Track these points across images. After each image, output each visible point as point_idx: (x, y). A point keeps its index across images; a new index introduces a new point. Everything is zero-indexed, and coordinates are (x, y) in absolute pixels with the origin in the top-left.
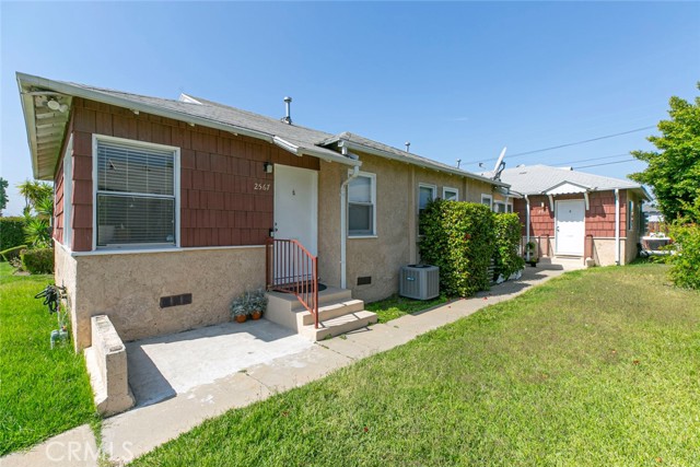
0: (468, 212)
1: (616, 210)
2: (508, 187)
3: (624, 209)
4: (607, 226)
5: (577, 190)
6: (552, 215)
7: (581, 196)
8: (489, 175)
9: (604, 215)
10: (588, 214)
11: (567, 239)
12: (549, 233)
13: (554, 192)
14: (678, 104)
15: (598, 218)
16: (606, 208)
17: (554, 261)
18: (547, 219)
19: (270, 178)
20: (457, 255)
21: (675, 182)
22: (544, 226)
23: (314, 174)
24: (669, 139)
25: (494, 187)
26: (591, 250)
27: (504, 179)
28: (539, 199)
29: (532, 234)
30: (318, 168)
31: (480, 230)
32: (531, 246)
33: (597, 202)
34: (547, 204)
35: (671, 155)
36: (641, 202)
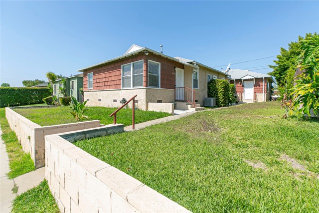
0: (224, 82)
1: (263, 84)
2: (230, 76)
3: (266, 84)
4: (261, 90)
5: (252, 78)
6: (243, 86)
7: (252, 80)
8: (224, 72)
9: (259, 86)
10: (255, 86)
11: (248, 95)
12: (242, 92)
13: (244, 78)
14: (283, 50)
15: (258, 87)
16: (260, 84)
17: (244, 101)
19: (175, 72)
20: (220, 95)
21: (281, 75)
22: (240, 90)
23: (183, 70)
24: (280, 61)
25: (226, 76)
26: (255, 98)
27: (229, 74)
28: (239, 81)
29: (236, 93)
30: (183, 68)
31: (226, 88)
32: (236, 97)
33: (258, 81)
34: (241, 82)
35: (280, 66)
36: (272, 83)
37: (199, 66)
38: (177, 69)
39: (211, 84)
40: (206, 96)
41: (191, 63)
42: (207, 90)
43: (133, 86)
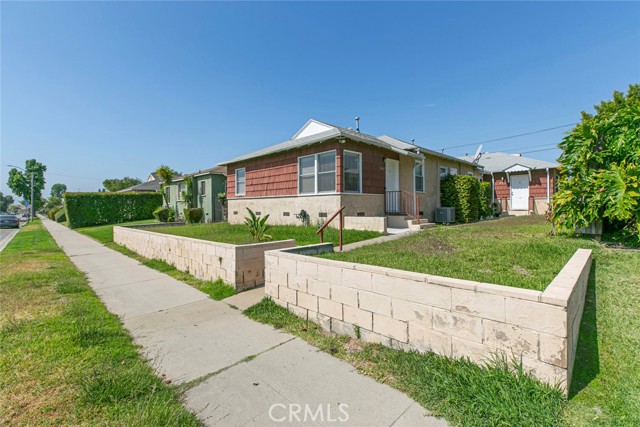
0: (469, 180)
1: (547, 181)
2: (483, 167)
3: (552, 181)
4: (542, 191)
5: (524, 169)
6: (508, 185)
7: (526, 173)
8: (470, 159)
9: (540, 184)
10: (531, 184)
11: (519, 200)
12: (507, 196)
13: (509, 170)
15: (537, 186)
16: (542, 180)
17: (510, 213)
18: (506, 187)
19: (384, 165)
20: (463, 202)
22: (503, 192)
23: (397, 162)
25: (474, 167)
26: (533, 205)
27: (480, 163)
28: (500, 175)
29: (496, 197)
30: (398, 159)
31: (473, 190)
32: (495, 205)
33: (536, 176)
34: (505, 178)
37: (425, 154)
38: (388, 161)
39: (447, 182)
40: (439, 205)
41: (411, 150)
42: (439, 193)
43: (319, 190)
